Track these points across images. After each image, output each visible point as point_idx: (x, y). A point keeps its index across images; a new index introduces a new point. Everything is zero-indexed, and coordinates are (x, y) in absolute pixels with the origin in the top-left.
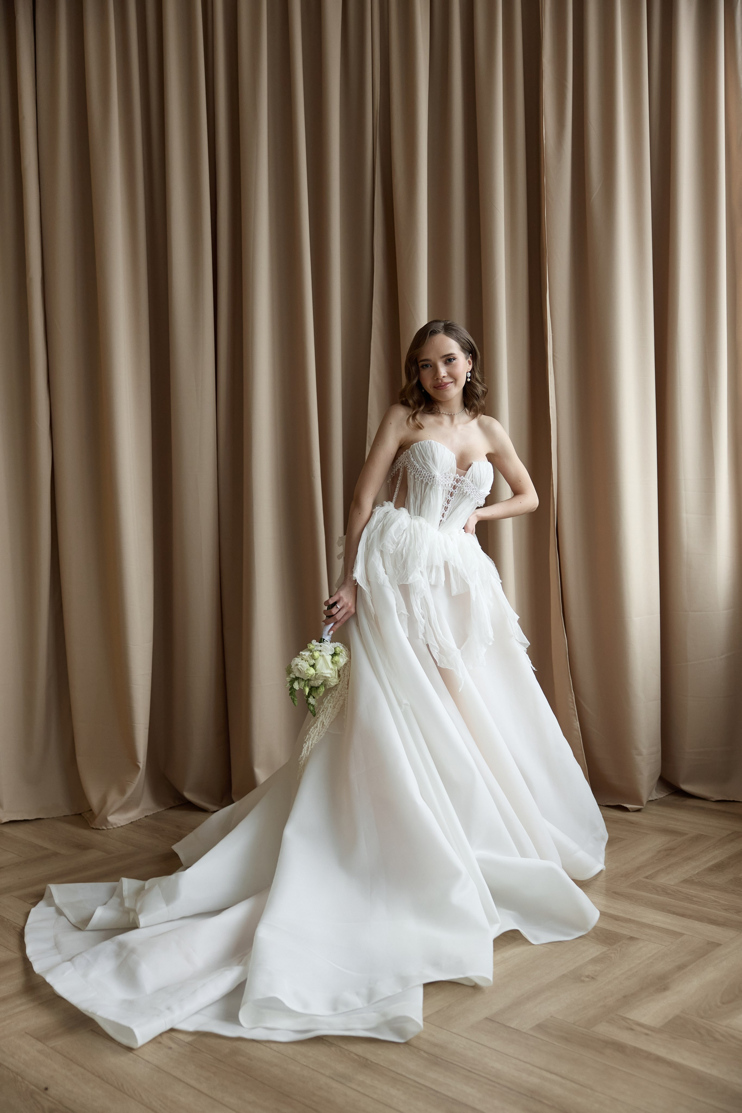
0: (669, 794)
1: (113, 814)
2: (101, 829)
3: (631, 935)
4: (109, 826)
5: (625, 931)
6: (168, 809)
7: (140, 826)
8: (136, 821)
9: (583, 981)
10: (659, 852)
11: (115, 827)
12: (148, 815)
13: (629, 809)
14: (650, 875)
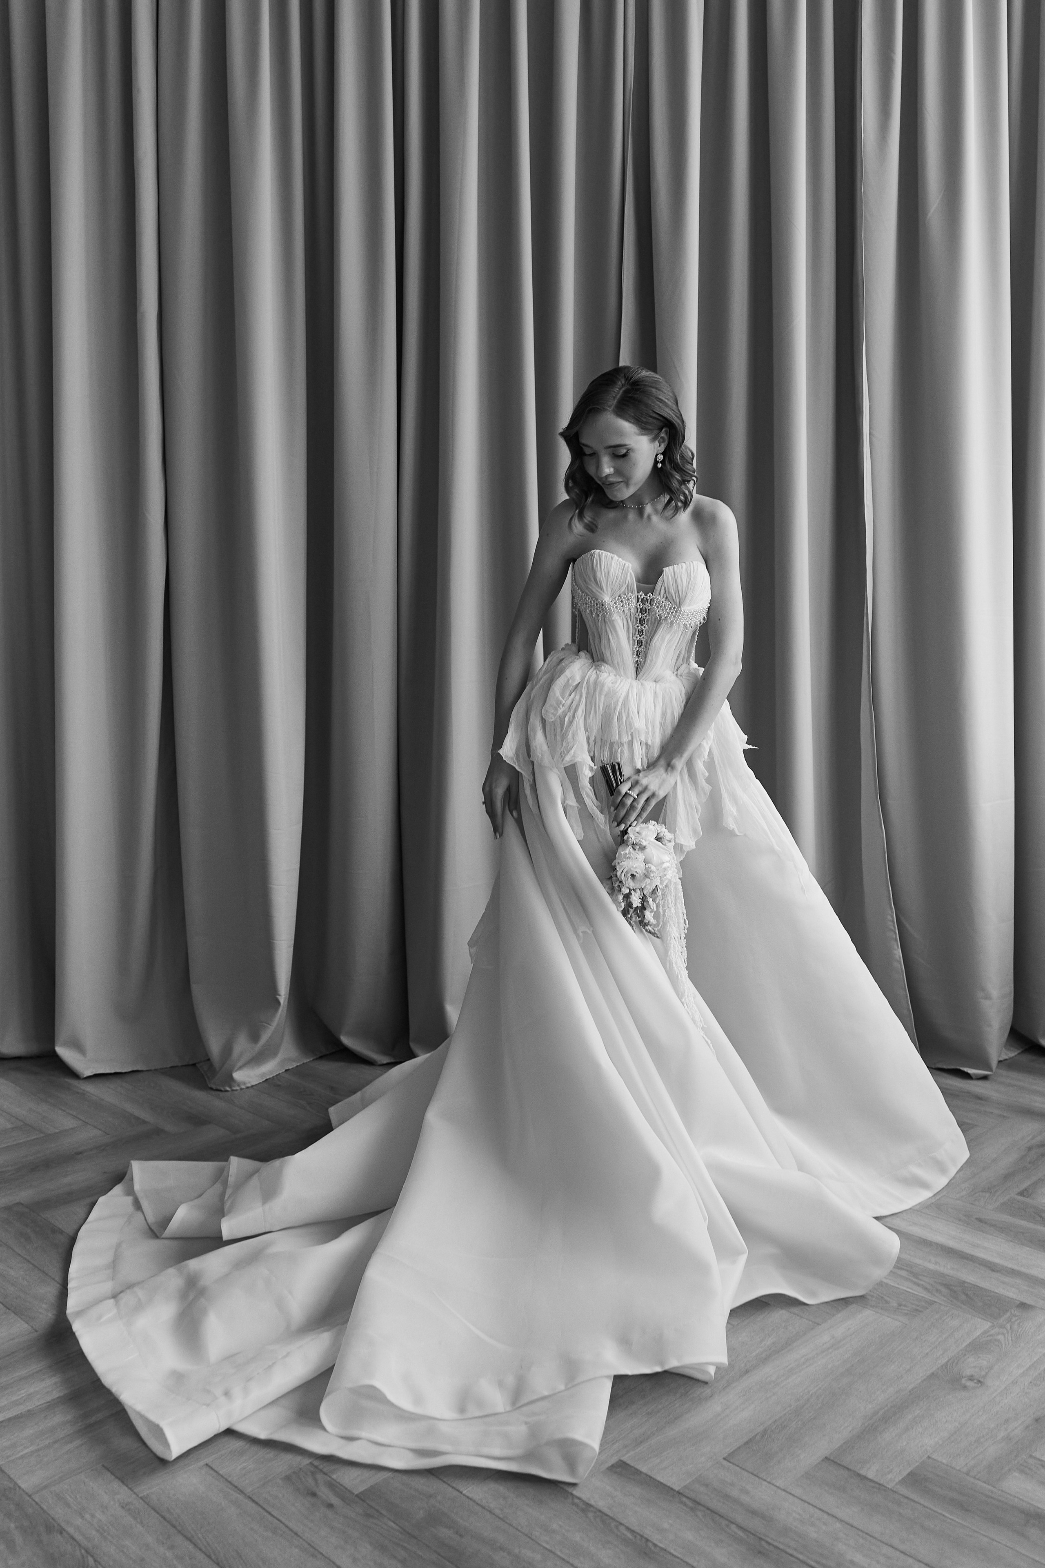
0: (1022, 1052)
1: (240, 1068)
2: (223, 1089)
3: (1022, 1301)
4: (234, 1086)
5: (1011, 1291)
6: (317, 1059)
7: (279, 1086)
8: (273, 1077)
9: (965, 1388)
10: (1030, 1149)
11: (243, 1087)
12: (290, 1068)
13: (971, 1075)
14: (1026, 1190)
